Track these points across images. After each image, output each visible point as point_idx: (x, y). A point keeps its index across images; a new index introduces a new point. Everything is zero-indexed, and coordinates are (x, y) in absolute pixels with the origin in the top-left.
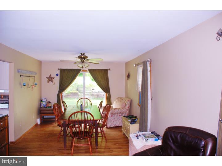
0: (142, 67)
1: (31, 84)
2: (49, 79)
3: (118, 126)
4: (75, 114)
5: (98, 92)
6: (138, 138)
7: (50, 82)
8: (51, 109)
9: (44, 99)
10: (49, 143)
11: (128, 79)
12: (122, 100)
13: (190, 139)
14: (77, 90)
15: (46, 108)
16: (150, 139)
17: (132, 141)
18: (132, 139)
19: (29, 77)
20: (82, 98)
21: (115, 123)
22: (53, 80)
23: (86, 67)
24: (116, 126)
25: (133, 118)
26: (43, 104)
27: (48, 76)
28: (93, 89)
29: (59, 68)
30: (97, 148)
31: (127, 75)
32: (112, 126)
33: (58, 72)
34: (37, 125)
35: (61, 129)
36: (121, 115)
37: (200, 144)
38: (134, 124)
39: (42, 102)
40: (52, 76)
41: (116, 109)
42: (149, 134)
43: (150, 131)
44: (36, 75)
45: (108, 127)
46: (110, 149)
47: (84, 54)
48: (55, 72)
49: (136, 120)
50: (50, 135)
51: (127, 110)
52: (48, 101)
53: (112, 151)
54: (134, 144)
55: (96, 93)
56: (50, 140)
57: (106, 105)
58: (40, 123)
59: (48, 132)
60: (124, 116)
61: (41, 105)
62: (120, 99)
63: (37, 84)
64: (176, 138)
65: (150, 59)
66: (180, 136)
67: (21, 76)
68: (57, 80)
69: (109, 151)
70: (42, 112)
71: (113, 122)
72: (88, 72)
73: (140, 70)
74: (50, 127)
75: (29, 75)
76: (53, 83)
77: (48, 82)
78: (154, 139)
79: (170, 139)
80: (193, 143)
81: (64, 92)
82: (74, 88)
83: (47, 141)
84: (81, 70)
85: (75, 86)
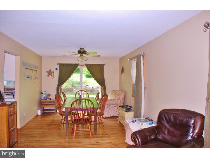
0: (136, 61)
1: (33, 77)
2: (49, 74)
3: (113, 116)
4: (77, 101)
5: (92, 88)
6: (134, 123)
7: (50, 76)
8: (51, 101)
9: (44, 92)
10: (52, 130)
11: (122, 73)
12: (117, 92)
13: (182, 118)
14: (73, 85)
15: (46, 100)
16: (145, 123)
17: (129, 126)
18: (129, 124)
19: (32, 70)
20: (80, 91)
21: (111, 113)
22: (53, 74)
23: (85, 61)
24: (111, 116)
25: (127, 108)
26: (43, 96)
27: (48, 71)
28: (87, 85)
29: (59, 63)
30: (96, 134)
31: (121, 69)
32: (108, 116)
33: (58, 67)
34: (37, 116)
35: (62, 118)
36: (116, 106)
37: (190, 122)
38: (129, 112)
39: (42, 94)
40: (52, 71)
41: (112, 100)
42: (144, 120)
43: (144, 118)
44: (38, 69)
45: (104, 117)
46: (107, 134)
47: (83, 49)
48: (54, 67)
49: (131, 109)
50: (51, 124)
51: (122, 101)
52: (48, 94)
53: (110, 136)
54: (131, 128)
55: (90, 89)
56: (52, 128)
57: (102, 97)
58: (41, 114)
59: (50, 122)
60: (120, 106)
61: (41, 97)
62: (115, 92)
63: (39, 77)
64: (170, 118)
65: (143, 53)
66: (173, 116)
67: (25, 68)
68: (56, 74)
69: (107, 136)
70: (43, 103)
71: (109, 112)
72: (85, 66)
73: (134, 64)
74: (51, 117)
75: (32, 69)
76: (53, 77)
77: (48, 76)
78: (148, 123)
79: (164, 119)
80: (184, 121)
81: (62, 85)
82: (69, 84)
83: (49, 129)
84: (79, 65)
85: (70, 82)
